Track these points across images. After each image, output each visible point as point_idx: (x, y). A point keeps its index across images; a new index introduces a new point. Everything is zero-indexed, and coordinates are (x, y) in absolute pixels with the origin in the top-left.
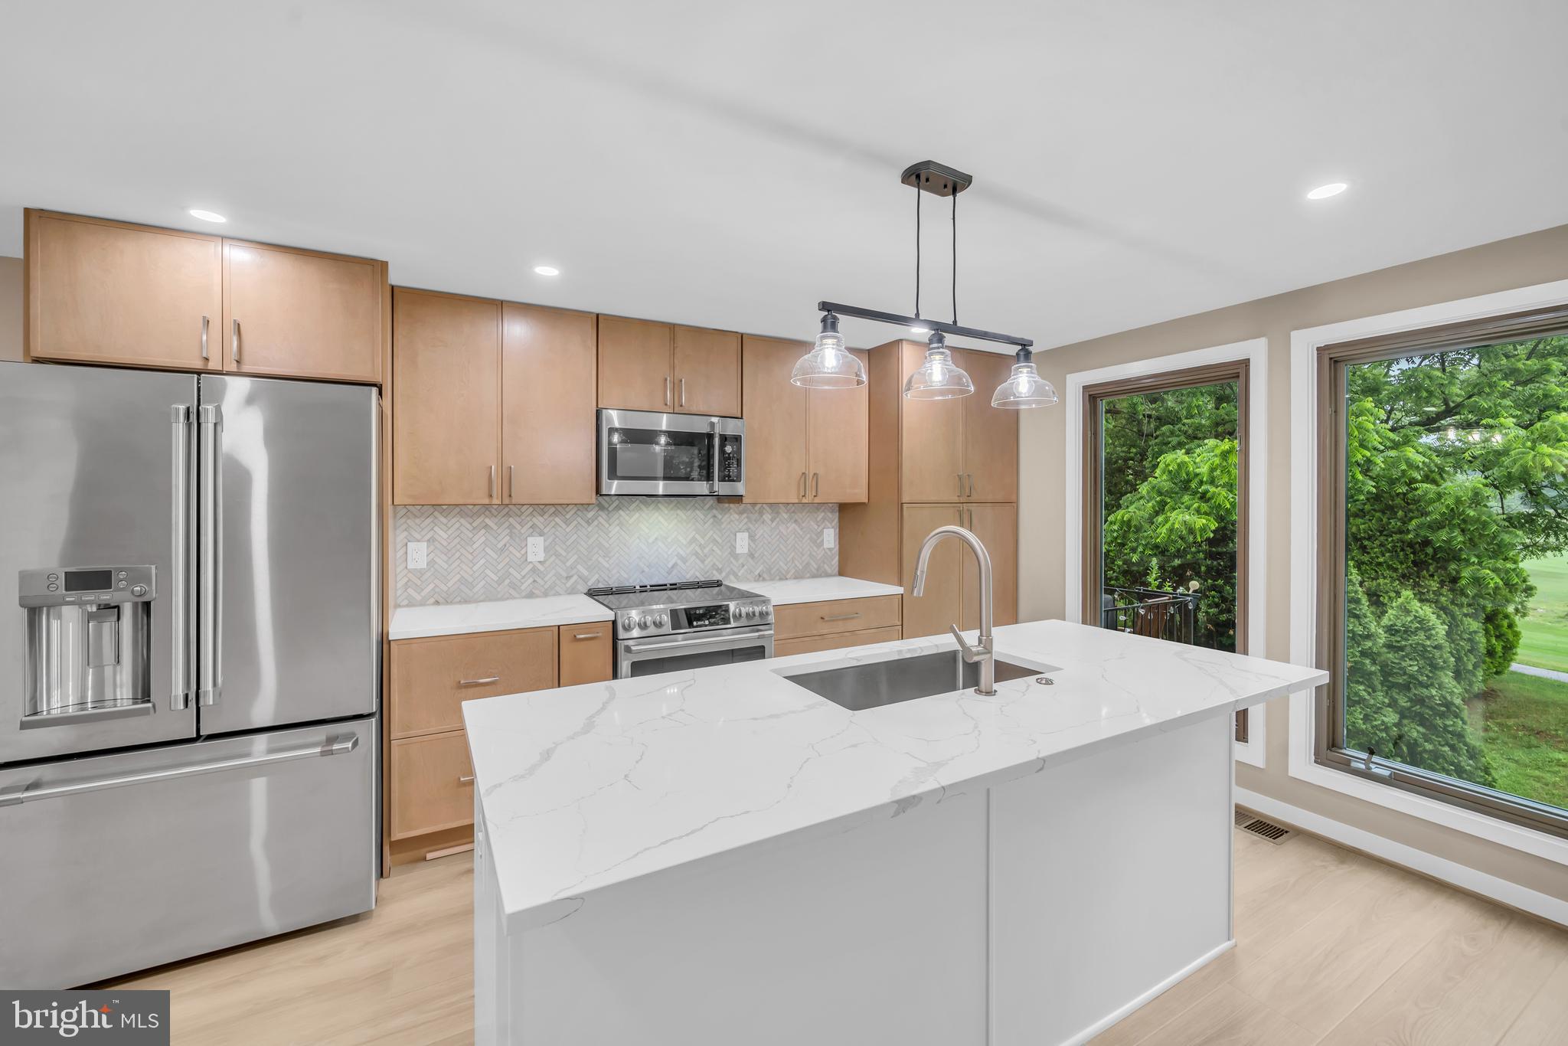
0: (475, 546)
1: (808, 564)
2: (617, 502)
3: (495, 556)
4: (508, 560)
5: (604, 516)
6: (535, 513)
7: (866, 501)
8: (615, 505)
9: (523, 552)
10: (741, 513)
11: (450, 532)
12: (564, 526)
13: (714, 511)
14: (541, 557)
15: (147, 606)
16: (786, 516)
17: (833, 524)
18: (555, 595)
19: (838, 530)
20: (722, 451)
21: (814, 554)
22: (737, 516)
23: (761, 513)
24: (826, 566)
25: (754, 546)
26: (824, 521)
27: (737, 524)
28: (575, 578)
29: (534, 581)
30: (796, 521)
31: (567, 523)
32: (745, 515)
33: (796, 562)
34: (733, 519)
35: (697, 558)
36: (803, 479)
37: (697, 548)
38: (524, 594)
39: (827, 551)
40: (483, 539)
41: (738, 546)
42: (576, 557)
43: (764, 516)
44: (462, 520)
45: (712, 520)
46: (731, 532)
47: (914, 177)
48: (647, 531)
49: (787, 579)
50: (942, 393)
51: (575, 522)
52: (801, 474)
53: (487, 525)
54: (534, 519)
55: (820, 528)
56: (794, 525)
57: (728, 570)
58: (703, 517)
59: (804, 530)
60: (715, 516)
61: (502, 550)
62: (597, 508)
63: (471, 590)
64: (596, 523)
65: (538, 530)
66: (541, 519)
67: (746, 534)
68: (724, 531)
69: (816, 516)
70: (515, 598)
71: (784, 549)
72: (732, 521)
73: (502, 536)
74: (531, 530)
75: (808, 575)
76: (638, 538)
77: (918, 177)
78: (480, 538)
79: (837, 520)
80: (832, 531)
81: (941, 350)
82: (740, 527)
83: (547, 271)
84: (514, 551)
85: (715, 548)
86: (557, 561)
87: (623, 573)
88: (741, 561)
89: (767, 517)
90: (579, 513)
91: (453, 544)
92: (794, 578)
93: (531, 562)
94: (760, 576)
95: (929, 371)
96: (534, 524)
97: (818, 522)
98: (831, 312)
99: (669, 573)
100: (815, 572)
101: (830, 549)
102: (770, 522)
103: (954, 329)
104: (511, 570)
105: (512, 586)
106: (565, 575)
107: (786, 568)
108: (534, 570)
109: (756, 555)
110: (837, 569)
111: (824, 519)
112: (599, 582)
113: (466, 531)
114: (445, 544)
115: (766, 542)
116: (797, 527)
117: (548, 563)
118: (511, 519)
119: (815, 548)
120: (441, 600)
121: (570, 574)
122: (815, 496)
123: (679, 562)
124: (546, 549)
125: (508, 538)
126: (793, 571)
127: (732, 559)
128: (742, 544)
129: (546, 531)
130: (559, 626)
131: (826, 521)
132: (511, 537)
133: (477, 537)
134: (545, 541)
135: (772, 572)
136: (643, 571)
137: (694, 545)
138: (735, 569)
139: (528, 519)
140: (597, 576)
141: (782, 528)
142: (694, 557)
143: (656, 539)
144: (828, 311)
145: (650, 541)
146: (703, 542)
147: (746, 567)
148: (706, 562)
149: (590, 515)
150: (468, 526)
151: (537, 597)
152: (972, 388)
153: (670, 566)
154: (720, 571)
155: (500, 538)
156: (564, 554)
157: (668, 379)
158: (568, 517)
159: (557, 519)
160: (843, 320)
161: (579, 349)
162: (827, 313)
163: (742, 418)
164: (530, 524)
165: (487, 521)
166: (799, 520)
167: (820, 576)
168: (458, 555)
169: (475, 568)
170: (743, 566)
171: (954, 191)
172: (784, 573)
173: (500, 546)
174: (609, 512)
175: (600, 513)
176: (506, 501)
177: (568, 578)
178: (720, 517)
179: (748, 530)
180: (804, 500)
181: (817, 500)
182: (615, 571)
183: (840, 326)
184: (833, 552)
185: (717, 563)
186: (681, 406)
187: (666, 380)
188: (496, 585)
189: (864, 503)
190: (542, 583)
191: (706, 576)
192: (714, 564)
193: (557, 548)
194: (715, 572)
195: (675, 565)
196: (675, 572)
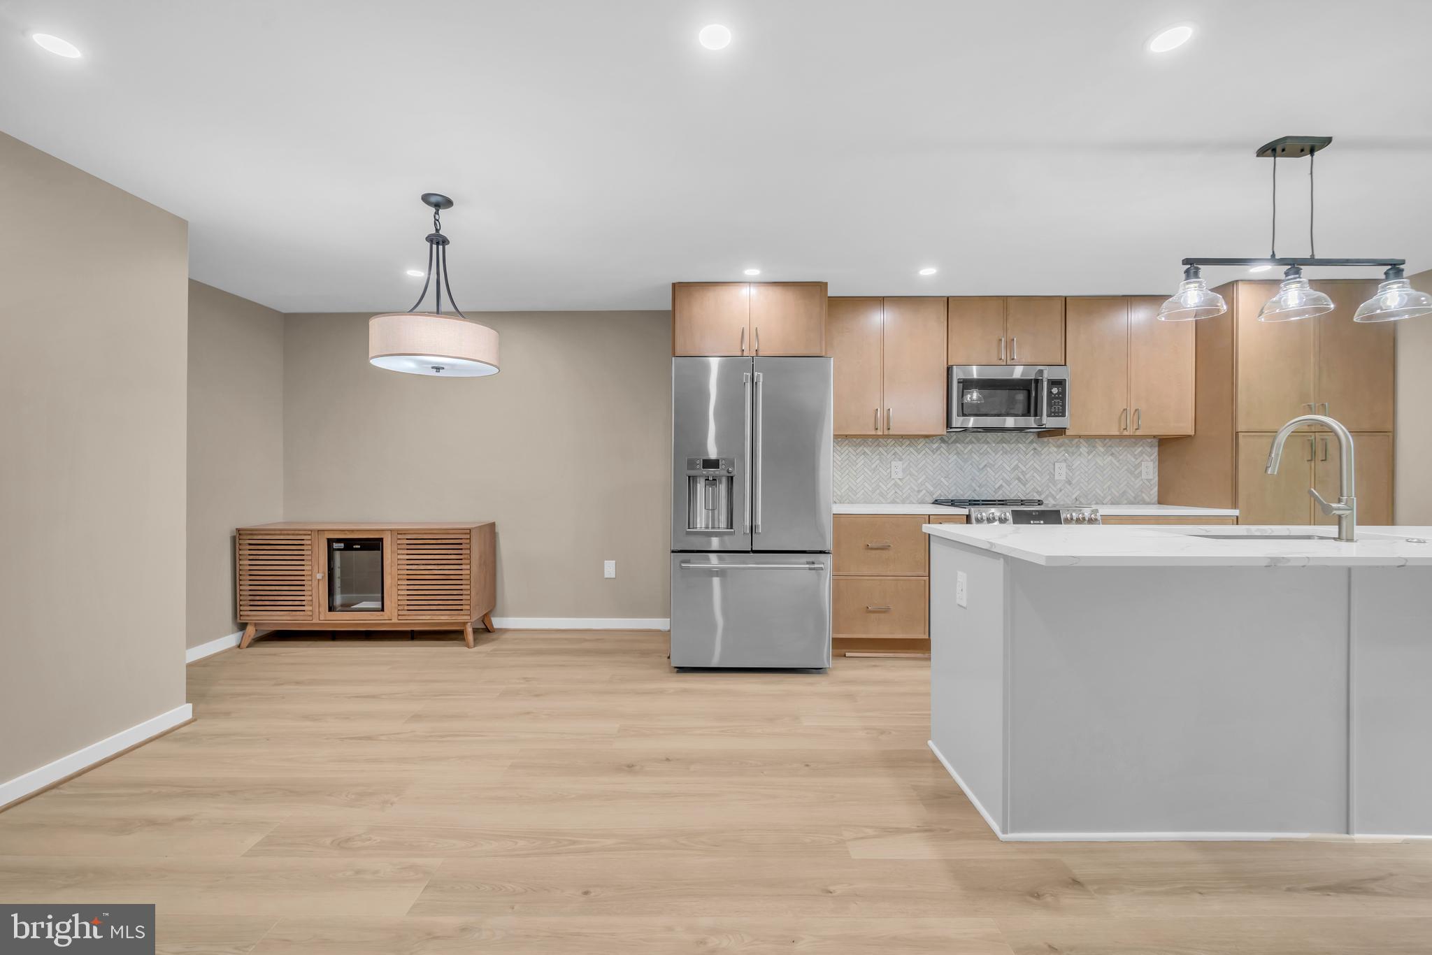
0: (858, 466)
1: (1124, 492)
2: (955, 437)
3: (870, 474)
4: (878, 477)
5: (945, 448)
6: (896, 444)
7: (1192, 433)
8: (953, 439)
9: (888, 471)
10: (1059, 447)
11: (842, 456)
12: (915, 453)
13: (1035, 445)
14: (900, 475)
15: (732, 478)
16: (1102, 450)
17: (1152, 458)
18: (909, 503)
19: (1157, 463)
20: (1050, 393)
21: (1132, 484)
22: (1055, 450)
23: (1078, 447)
24: (1144, 495)
25: (1071, 474)
26: (1142, 455)
27: (1055, 455)
28: (924, 491)
29: (896, 492)
30: (1112, 454)
31: (918, 452)
32: (1062, 449)
33: (1113, 490)
34: (1052, 451)
35: (1020, 481)
36: (1124, 415)
37: (1020, 474)
38: (889, 501)
39: (1146, 482)
40: (863, 461)
41: (1056, 474)
42: (924, 476)
43: (1081, 450)
44: (850, 449)
45: (1032, 452)
46: (1050, 462)
47: (1270, 151)
48: (978, 459)
49: (1103, 504)
50: (1297, 313)
51: (924, 452)
52: (1122, 410)
53: (865, 452)
54: (896, 449)
55: (1139, 461)
56: (1111, 457)
57: (1047, 493)
58: (1024, 449)
59: (1121, 462)
60: (1035, 449)
61: (874, 470)
62: (940, 441)
63: (855, 496)
64: (939, 452)
65: (898, 456)
66: (900, 448)
67: (1064, 465)
68: (1044, 461)
69: (1133, 450)
70: (882, 503)
71: (1100, 478)
72: (1050, 453)
73: (875, 460)
74: (893, 456)
75: (1126, 502)
76: (971, 464)
77: (1274, 150)
78: (861, 461)
79: (1156, 454)
80: (1151, 465)
81: (1298, 280)
82: (1058, 457)
83: (928, 272)
84: (882, 471)
85: (1035, 474)
86: (911, 479)
87: (959, 491)
88: (1059, 486)
89: (1084, 450)
90: (927, 444)
91: (843, 465)
92: (1111, 504)
93: (893, 479)
94: (1076, 500)
95: (1284, 298)
96: (896, 452)
97: (1136, 455)
98: (1193, 266)
99: (996, 492)
100: (1133, 499)
101: (1149, 480)
102: (1086, 455)
103: (1312, 261)
104: (881, 484)
105: (881, 494)
106: (916, 489)
107: (1102, 495)
108: (896, 485)
109: (1074, 482)
110: (1156, 499)
111: (1142, 453)
112: (941, 496)
113: (851, 456)
114: (840, 464)
115: (1082, 470)
116: (1113, 460)
117: (904, 481)
118: (880, 449)
119: (1133, 479)
120: (837, 501)
121: (921, 489)
122: (1136, 429)
123: (1004, 484)
124: (904, 471)
125: (878, 461)
126: (1110, 497)
127: (1050, 484)
128: (1061, 472)
129: (903, 457)
130: (929, 515)
131: (1144, 455)
132: (880, 460)
133: (859, 460)
134: (903, 464)
135: (1089, 497)
136: (975, 490)
137: (1017, 471)
138: (1053, 493)
139: (892, 448)
140: (940, 492)
141: (1099, 460)
142: (1017, 481)
143: (986, 465)
144: (1191, 264)
145: (981, 467)
146: (1025, 470)
147: (1063, 491)
148: (1027, 486)
149: (935, 446)
150: (854, 453)
151: (898, 503)
152: (1332, 306)
153: (997, 486)
154: (1039, 493)
155: (873, 461)
156: (916, 474)
157: (1003, 339)
158: (919, 447)
159: (911, 449)
160: (1204, 269)
161: (932, 325)
162: (1189, 266)
163: (1065, 365)
164: (893, 452)
165: (865, 449)
166: (1116, 453)
167: (1138, 503)
168: (847, 471)
169: (858, 481)
170: (1061, 491)
171: (1312, 151)
172: (1100, 498)
173: (873, 466)
174: (949, 444)
175: (943, 445)
176: (886, 433)
177: (919, 491)
178: (1040, 449)
179: (1065, 460)
180: (1125, 433)
181: (1138, 433)
182: (953, 488)
183: (1201, 273)
184: (1152, 483)
185: (1038, 487)
186: (1013, 359)
187: (1001, 340)
188: (870, 494)
189: (1190, 436)
190: (900, 493)
191: (1027, 496)
192: (1035, 487)
193: (911, 469)
194: (1035, 494)
195: (1001, 486)
196: (1001, 492)
